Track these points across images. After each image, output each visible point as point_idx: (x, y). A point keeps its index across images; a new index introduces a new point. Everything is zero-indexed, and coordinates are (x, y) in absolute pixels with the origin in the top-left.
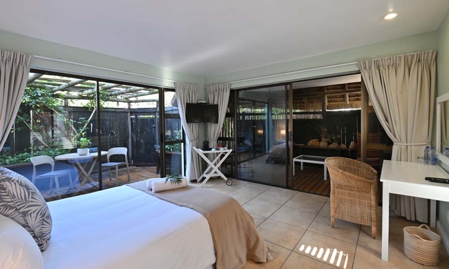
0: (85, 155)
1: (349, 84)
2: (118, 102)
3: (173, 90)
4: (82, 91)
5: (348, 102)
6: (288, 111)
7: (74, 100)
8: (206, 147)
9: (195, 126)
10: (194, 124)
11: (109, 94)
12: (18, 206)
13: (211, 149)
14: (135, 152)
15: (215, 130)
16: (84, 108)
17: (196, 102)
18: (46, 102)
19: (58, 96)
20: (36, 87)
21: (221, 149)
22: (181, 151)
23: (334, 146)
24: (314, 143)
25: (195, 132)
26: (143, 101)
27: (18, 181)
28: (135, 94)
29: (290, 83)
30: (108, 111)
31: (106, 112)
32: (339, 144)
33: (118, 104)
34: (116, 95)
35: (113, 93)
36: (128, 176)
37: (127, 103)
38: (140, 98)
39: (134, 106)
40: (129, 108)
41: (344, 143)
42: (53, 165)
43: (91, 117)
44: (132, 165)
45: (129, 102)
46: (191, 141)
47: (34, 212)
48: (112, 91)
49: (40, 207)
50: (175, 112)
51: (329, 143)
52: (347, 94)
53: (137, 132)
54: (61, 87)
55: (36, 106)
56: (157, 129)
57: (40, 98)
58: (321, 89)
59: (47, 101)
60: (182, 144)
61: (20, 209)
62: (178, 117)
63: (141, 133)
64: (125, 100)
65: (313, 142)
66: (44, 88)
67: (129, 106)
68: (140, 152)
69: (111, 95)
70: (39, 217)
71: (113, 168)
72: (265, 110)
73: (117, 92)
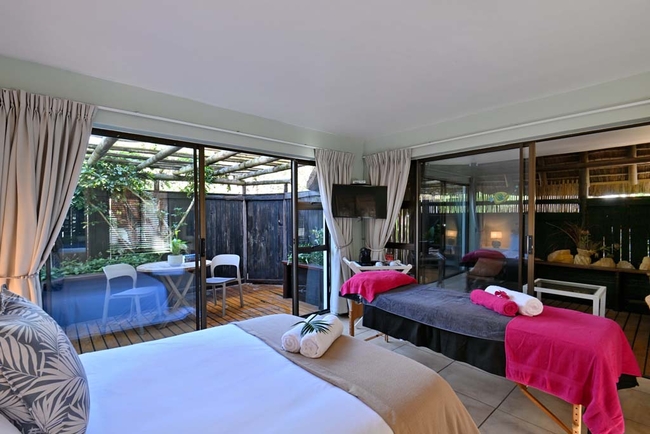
0: (179, 266)
1: (639, 146)
2: (229, 184)
3: (312, 163)
4: (178, 168)
5: (636, 182)
6: (526, 198)
7: (169, 182)
8: (366, 259)
9: (348, 223)
10: (345, 219)
11: (216, 172)
12: (14, 384)
13: (373, 263)
14: (252, 262)
15: (381, 231)
16: (182, 194)
17: (349, 183)
18: (129, 186)
19: (145, 176)
20: (115, 163)
21: (392, 263)
22: (322, 264)
23: (605, 263)
24: (562, 258)
25: (347, 233)
26: (264, 183)
27: (15, 335)
28: (253, 173)
29: (530, 144)
30: (215, 199)
31: (211, 199)
32: (616, 261)
33: (229, 189)
34: (225, 173)
35: (221, 171)
36: (241, 299)
37: (241, 187)
38: (260, 179)
39: (252, 191)
40: (244, 195)
41: (625, 258)
42: (135, 278)
43: (190, 207)
44: (248, 281)
45: (245, 185)
46: (340, 247)
47: (49, 395)
48: (220, 168)
49: (63, 384)
50: (313, 200)
51: (594, 259)
52: (635, 165)
53: (255, 230)
54: (148, 162)
55: (115, 190)
56: (284, 227)
57: (121, 179)
58: (578, 157)
59: (131, 183)
60: (325, 252)
61: (18, 391)
62: (318, 207)
63: (262, 232)
64: (239, 182)
65: (560, 256)
66: (127, 164)
67: (244, 190)
68: (259, 261)
69: (219, 174)
70: (58, 405)
71: (219, 286)
72: (462, 197)
73: (226, 169)
